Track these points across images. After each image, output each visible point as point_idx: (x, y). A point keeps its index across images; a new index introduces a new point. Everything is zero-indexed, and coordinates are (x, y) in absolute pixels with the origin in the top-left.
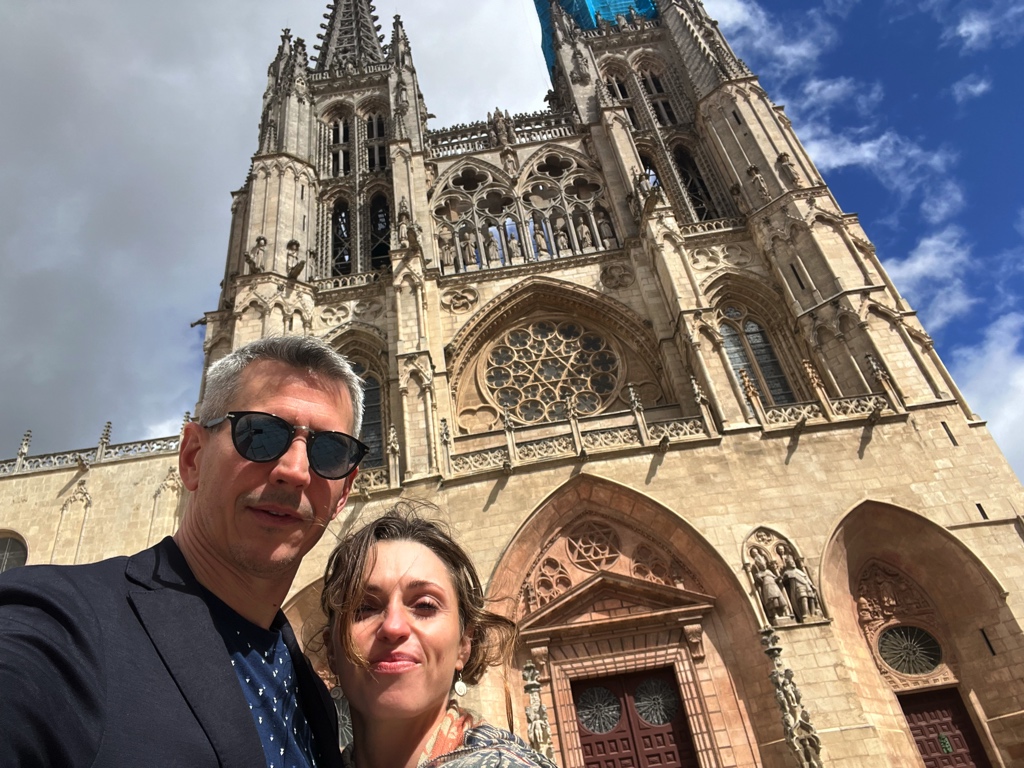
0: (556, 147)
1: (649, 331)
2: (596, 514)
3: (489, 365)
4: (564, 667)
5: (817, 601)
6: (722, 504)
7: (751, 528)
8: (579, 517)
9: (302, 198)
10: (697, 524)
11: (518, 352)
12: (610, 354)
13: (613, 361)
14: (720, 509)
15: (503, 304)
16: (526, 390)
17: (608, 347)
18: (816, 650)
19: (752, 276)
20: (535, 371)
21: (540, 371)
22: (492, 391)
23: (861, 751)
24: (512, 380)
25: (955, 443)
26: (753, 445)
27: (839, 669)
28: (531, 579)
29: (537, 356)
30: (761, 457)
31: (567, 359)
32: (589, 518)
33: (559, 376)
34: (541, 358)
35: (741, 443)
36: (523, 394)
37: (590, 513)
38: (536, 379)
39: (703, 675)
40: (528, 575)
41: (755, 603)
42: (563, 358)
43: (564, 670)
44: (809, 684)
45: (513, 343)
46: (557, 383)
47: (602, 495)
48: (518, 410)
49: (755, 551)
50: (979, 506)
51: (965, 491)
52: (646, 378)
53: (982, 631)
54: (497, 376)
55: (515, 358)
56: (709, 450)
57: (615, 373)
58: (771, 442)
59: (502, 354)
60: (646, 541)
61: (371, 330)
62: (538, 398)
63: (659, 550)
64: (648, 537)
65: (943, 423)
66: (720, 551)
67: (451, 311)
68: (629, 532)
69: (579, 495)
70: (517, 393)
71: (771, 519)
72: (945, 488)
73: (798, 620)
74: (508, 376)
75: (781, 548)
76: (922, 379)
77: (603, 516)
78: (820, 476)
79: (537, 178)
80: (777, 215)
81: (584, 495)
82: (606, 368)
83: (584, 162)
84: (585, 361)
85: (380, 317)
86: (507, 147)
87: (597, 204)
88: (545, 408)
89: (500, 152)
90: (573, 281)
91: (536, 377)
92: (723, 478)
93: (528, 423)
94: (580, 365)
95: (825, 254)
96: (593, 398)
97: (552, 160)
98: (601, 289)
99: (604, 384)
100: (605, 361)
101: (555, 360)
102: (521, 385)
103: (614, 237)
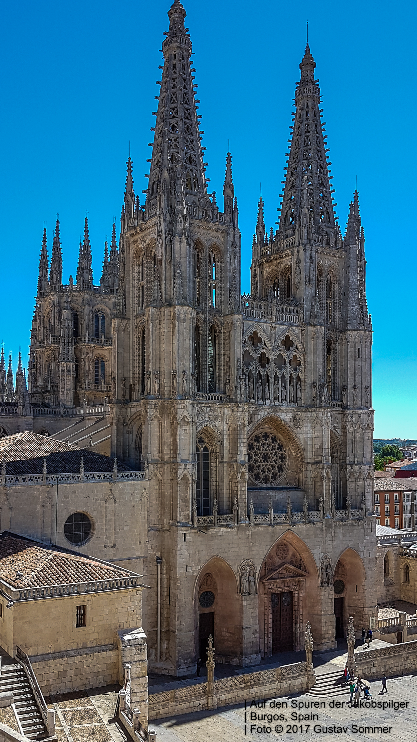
0: (291, 331)
6: (319, 545)
7: (323, 555)
11: (257, 446)
12: (285, 455)
13: (285, 458)
14: (318, 547)
15: (260, 424)
16: (257, 466)
17: (285, 451)
19: (336, 434)
20: (261, 458)
23: (331, 621)
25: (372, 531)
28: (266, 561)
29: (263, 450)
30: (331, 529)
31: (271, 454)
33: (267, 462)
34: (263, 452)
35: (327, 524)
36: (257, 468)
37: (284, 539)
38: (261, 462)
43: (271, 590)
45: (256, 441)
46: (267, 465)
49: (323, 562)
50: (370, 552)
51: (369, 547)
52: (294, 469)
53: (357, 586)
54: (249, 457)
55: (256, 449)
57: (285, 464)
58: (334, 524)
59: (251, 446)
61: (214, 427)
62: (261, 471)
63: (298, 555)
64: (296, 550)
65: (371, 522)
66: (315, 559)
68: (292, 548)
70: (253, 467)
71: (328, 553)
72: (365, 545)
73: (328, 585)
74: (252, 458)
76: (371, 504)
77: (287, 541)
78: (341, 537)
79: (280, 350)
81: (285, 535)
82: (282, 461)
83: (299, 346)
84: (277, 456)
85: (218, 421)
86: (273, 325)
87: (298, 374)
88: (262, 476)
89: (270, 325)
90: (285, 420)
91: (261, 460)
92: (321, 536)
93: (257, 482)
94: (275, 458)
95: (364, 445)
96: (276, 475)
97: (287, 337)
98: (292, 426)
99: (281, 469)
100: (283, 458)
101: (267, 454)
102: (255, 463)
103: (301, 398)
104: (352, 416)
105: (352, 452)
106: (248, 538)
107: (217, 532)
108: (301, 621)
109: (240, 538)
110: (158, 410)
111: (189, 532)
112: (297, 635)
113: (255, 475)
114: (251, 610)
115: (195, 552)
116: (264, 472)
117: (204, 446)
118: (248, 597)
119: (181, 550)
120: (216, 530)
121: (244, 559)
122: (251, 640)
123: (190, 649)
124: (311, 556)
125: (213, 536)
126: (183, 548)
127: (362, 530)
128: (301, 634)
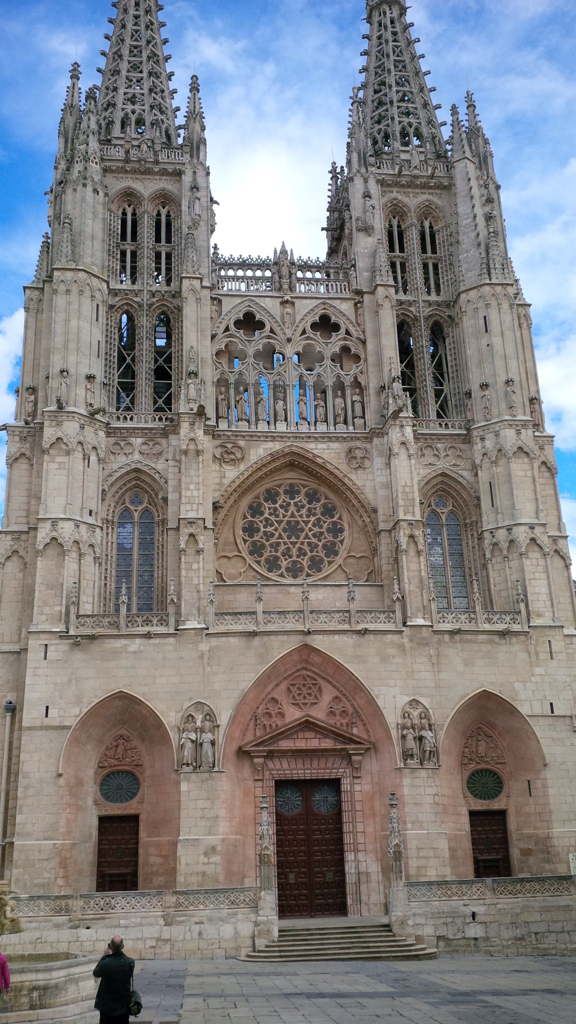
0: (331, 306)
1: (373, 515)
2: (310, 670)
3: (245, 517)
4: (272, 772)
5: (434, 753)
6: (393, 679)
7: (408, 699)
8: (298, 670)
9: (97, 320)
10: (375, 691)
11: (269, 509)
12: (341, 525)
13: (342, 530)
14: (392, 682)
15: (264, 466)
16: (271, 545)
17: (340, 518)
18: (426, 785)
20: (280, 530)
21: (285, 530)
22: (245, 541)
23: (435, 846)
24: (261, 534)
25: (552, 658)
26: (423, 638)
27: (436, 797)
28: (259, 711)
29: (284, 516)
30: (427, 648)
31: (306, 523)
32: (304, 672)
33: (298, 537)
34: (286, 519)
35: (416, 636)
36: (269, 548)
37: (306, 669)
38: (280, 537)
39: (357, 788)
40: (258, 708)
41: (398, 750)
42: (304, 522)
43: (272, 775)
44: (417, 804)
45: (266, 500)
46: (296, 543)
47: (316, 659)
48: (262, 563)
49: (407, 715)
50: (551, 704)
51: (547, 693)
52: (364, 551)
53: (529, 781)
54: (250, 529)
55: (266, 515)
56: (395, 638)
57: (342, 542)
58: (436, 637)
59: (255, 510)
60: (339, 695)
61: (153, 471)
62: (279, 554)
63: (346, 702)
64: (341, 692)
65: (549, 641)
66: (385, 712)
67: (221, 465)
68: (329, 686)
69: (301, 656)
70: (263, 546)
71: (422, 695)
72: (535, 688)
73: (421, 764)
74: (258, 530)
75: (423, 714)
76: (549, 603)
77: (314, 672)
78: (461, 668)
79: (308, 338)
80: (492, 435)
81: (304, 657)
82: (335, 536)
83: (352, 330)
84: (321, 527)
85: (162, 461)
86: (287, 298)
87: (356, 378)
88: (284, 564)
89: (281, 300)
90: (324, 456)
91: (280, 534)
92: (399, 660)
93: (270, 575)
94: (317, 529)
95: (514, 486)
96: (321, 561)
97: (325, 319)
98: (344, 467)
99: (332, 550)
100: (336, 530)
101: (297, 522)
102: (267, 540)
103: (363, 417)
104: (483, 439)
105: (493, 506)
106: (202, 657)
107: (126, 645)
108: (361, 847)
109: (182, 658)
110: (28, 445)
111: (57, 641)
112: (350, 879)
113: (267, 561)
114: (201, 804)
115: (70, 680)
116: (291, 557)
117: (140, 508)
118: (194, 776)
119: (35, 675)
120: (123, 642)
121: (190, 699)
122: (201, 868)
123: (46, 875)
124: (371, 701)
125: (115, 654)
126: (41, 672)
127: (523, 656)
128: (363, 878)
